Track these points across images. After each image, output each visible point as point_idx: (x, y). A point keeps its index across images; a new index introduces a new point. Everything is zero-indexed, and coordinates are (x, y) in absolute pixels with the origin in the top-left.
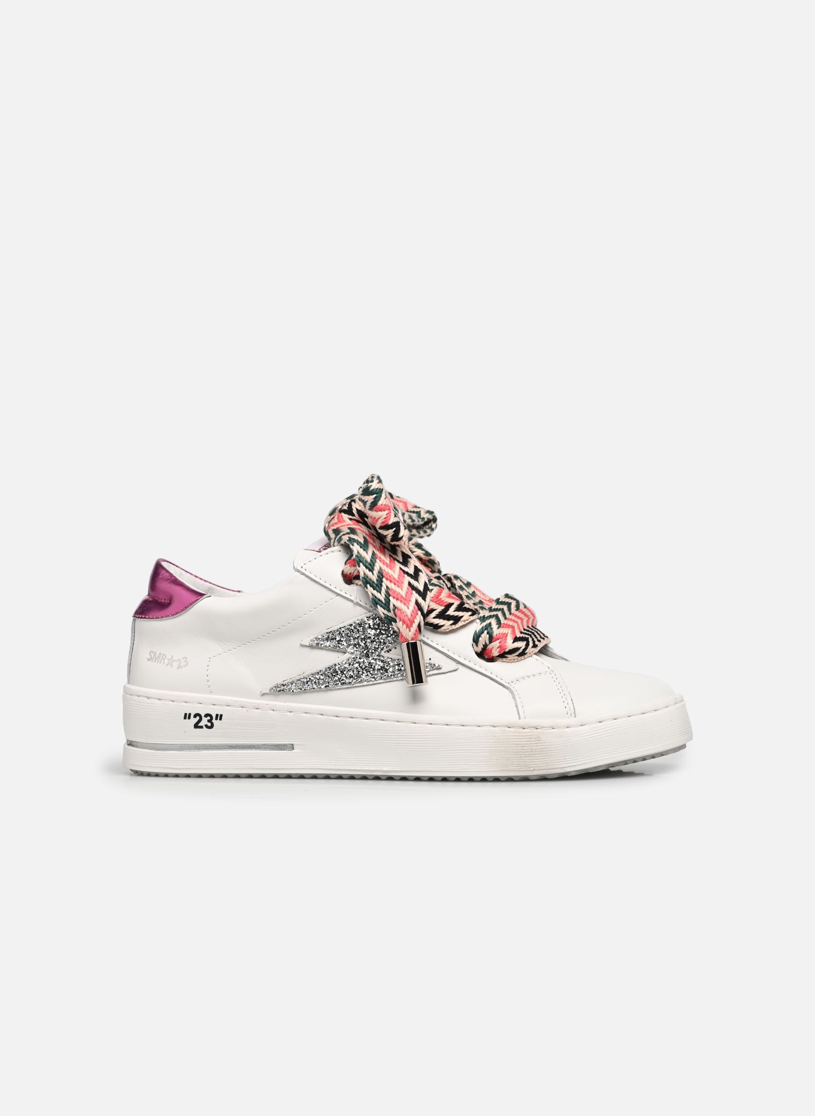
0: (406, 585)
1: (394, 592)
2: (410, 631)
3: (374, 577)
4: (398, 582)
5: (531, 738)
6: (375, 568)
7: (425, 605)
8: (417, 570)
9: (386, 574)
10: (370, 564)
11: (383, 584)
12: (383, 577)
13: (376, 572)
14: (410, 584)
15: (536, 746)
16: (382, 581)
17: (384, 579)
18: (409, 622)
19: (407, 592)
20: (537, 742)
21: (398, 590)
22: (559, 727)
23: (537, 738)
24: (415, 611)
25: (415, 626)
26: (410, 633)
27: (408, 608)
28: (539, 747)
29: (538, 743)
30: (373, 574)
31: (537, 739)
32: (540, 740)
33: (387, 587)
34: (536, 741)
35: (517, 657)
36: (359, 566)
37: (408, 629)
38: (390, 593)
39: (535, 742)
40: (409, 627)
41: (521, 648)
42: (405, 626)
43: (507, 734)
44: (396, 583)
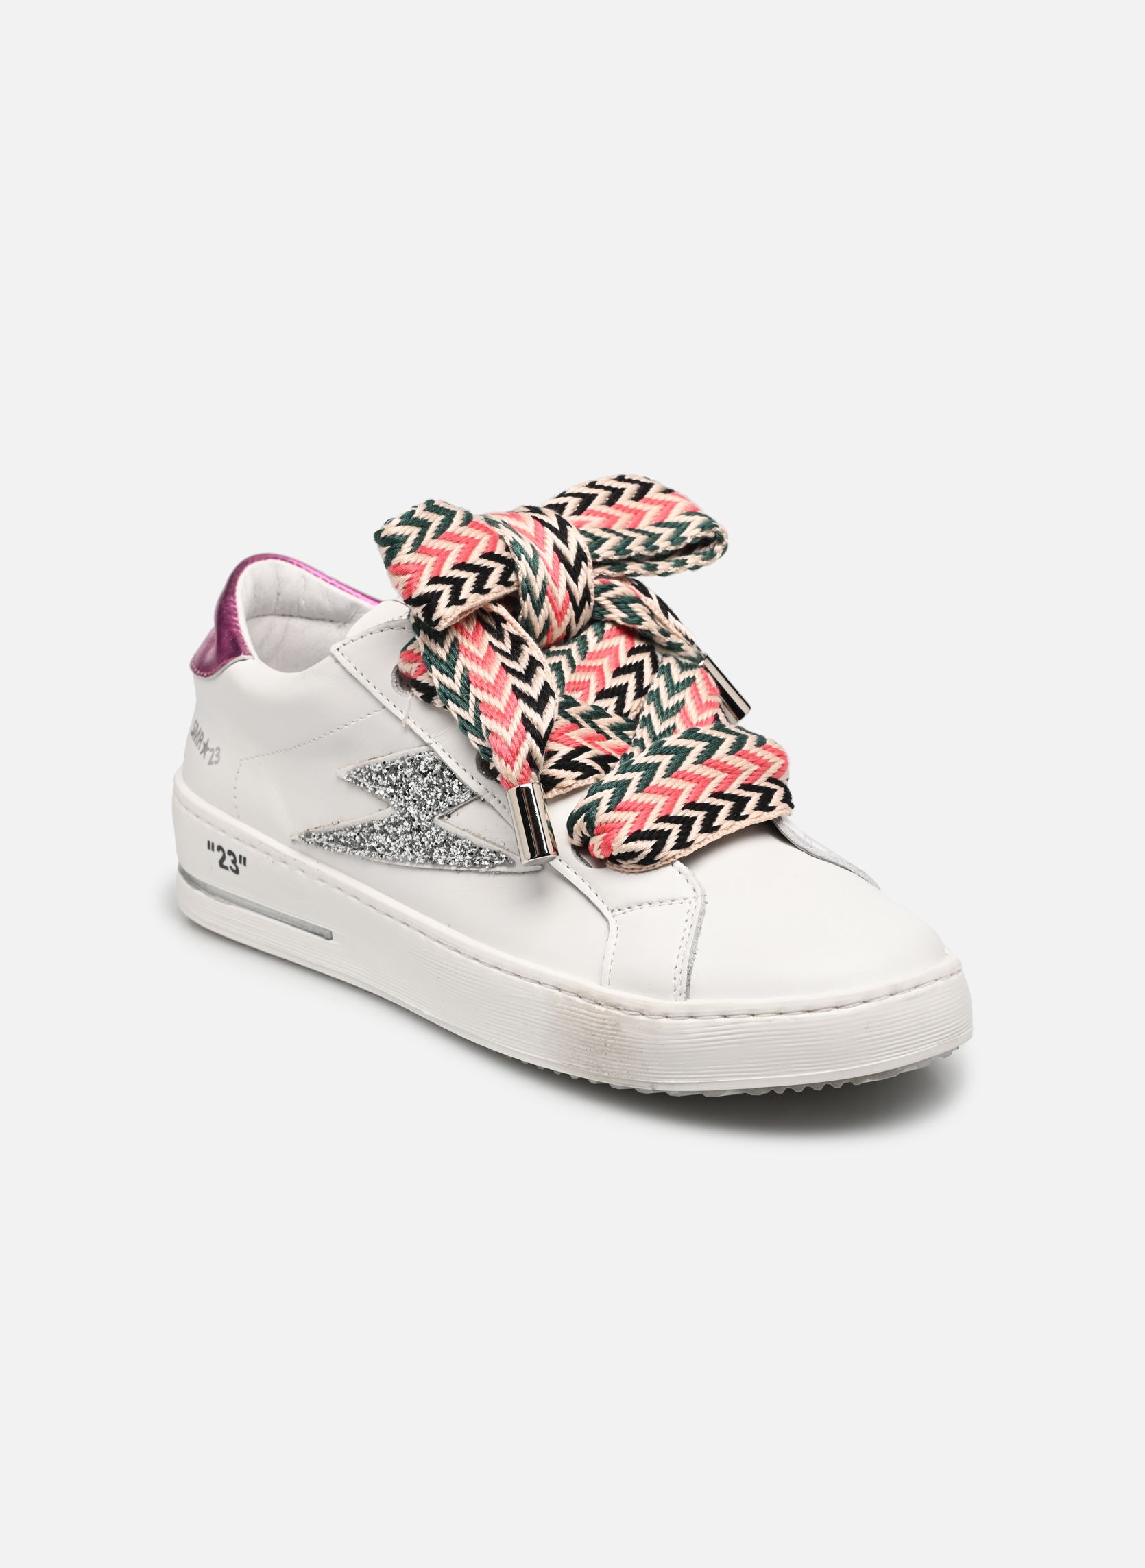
0: (508, 690)
1: (489, 706)
2: (513, 768)
3: (455, 685)
4: (494, 688)
5: (606, 1024)
6: (456, 669)
7: (542, 725)
8: (534, 664)
9: (475, 678)
10: (447, 665)
11: (471, 695)
12: (469, 682)
13: (457, 676)
14: (514, 688)
15: (613, 1039)
16: (468, 691)
17: (472, 687)
18: (509, 755)
19: (508, 704)
20: (615, 1032)
21: (494, 702)
22: (650, 1014)
23: (615, 1025)
24: (519, 734)
25: (521, 758)
26: (514, 774)
27: (508, 730)
28: (617, 1042)
29: (615, 1035)
30: (454, 680)
31: (614, 1028)
32: (619, 1031)
33: (477, 699)
34: (613, 1030)
35: (638, 866)
36: (431, 671)
37: (509, 766)
38: (481, 709)
39: (612, 1032)
40: (510, 762)
41: (642, 851)
42: (503, 761)
43: (573, 1008)
44: (491, 690)
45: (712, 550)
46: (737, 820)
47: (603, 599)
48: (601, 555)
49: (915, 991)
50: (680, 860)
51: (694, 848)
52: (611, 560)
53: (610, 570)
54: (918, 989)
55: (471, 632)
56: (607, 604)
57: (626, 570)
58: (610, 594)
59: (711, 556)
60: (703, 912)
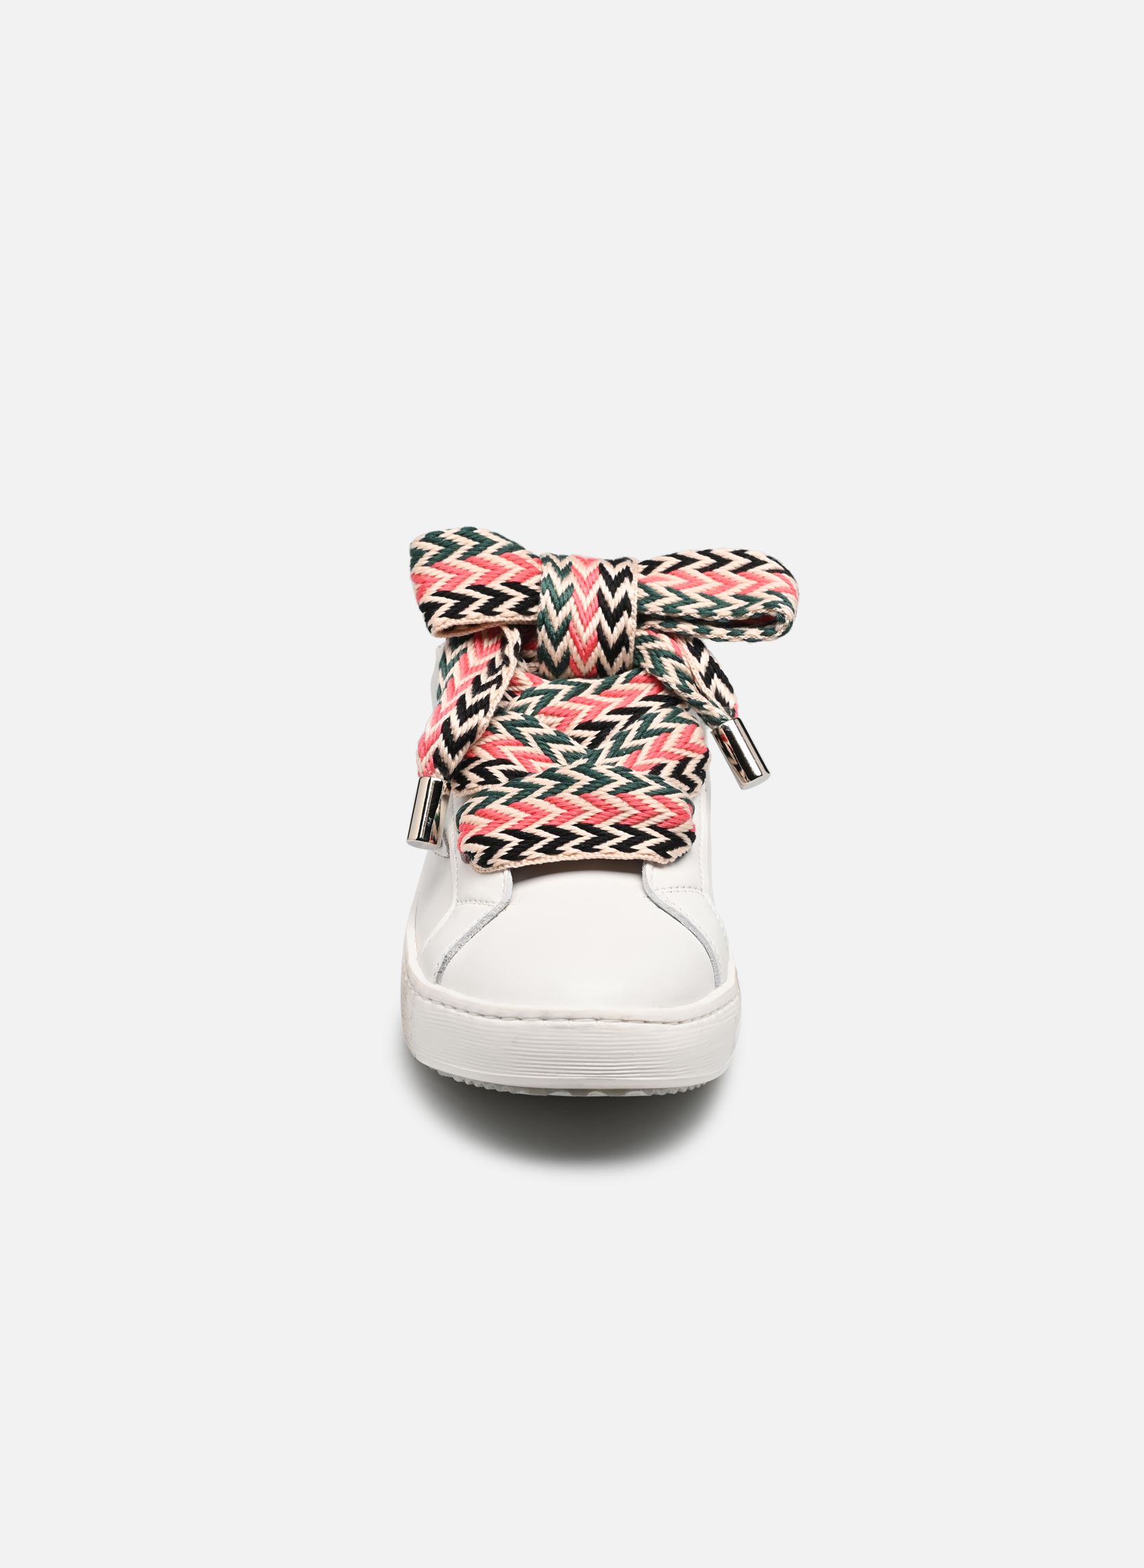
7: (457, 730)
8: (496, 680)
35: (473, 866)
45: (774, 629)
46: (583, 851)
47: (643, 648)
48: (650, 610)
49: (567, 1023)
50: (508, 869)
51: (524, 863)
52: (658, 615)
53: (660, 624)
54: (571, 1022)
55: (485, 646)
56: (645, 653)
57: (676, 628)
58: (650, 645)
59: (768, 634)
60: (497, 916)
